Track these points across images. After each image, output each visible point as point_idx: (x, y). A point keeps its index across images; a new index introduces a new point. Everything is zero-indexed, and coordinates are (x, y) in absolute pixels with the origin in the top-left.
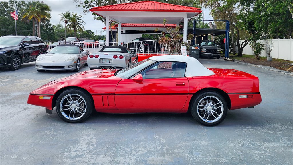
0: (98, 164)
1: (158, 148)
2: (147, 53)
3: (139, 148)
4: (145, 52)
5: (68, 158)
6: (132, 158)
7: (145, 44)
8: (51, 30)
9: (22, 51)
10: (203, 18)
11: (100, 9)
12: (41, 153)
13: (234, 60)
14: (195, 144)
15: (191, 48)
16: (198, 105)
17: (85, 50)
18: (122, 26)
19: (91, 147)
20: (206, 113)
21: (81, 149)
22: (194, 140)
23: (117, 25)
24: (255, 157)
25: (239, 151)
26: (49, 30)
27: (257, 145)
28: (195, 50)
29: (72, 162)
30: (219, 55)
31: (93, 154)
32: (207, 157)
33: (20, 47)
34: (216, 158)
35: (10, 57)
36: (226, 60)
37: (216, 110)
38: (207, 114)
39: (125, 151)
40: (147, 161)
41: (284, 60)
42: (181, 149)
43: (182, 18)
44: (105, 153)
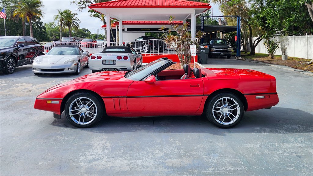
0: (116, 167)
1: (174, 151)
2: (152, 53)
3: (155, 151)
4: (149, 52)
5: (85, 162)
6: (150, 161)
7: (150, 43)
8: (42, 29)
9: (16, 52)
10: (211, 13)
11: (100, 5)
12: (56, 158)
13: (246, 59)
14: (213, 146)
15: (200, 47)
16: (214, 107)
17: (85, 50)
18: (123, 24)
19: (107, 151)
20: (221, 115)
21: (97, 153)
22: (211, 142)
23: (118, 23)
24: (274, 157)
25: (258, 152)
26: (40, 28)
27: (276, 146)
28: (204, 49)
29: (89, 165)
30: (230, 54)
31: (110, 158)
32: (226, 158)
33: (14, 48)
34: (234, 159)
35: (5, 60)
36: (238, 59)
37: (232, 112)
38: (223, 116)
39: (142, 154)
40: (165, 163)
41: (300, 59)
42: (199, 151)
43: (189, 14)
44: (122, 157)
